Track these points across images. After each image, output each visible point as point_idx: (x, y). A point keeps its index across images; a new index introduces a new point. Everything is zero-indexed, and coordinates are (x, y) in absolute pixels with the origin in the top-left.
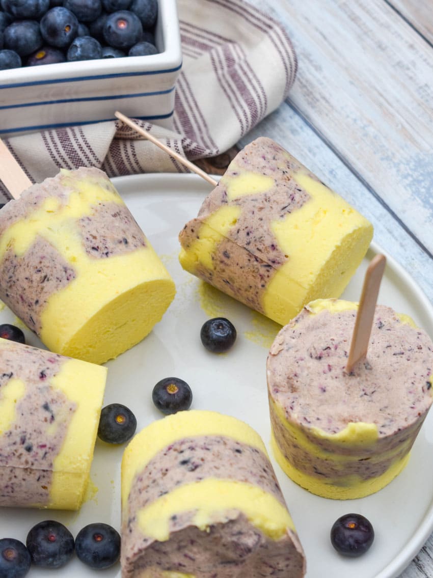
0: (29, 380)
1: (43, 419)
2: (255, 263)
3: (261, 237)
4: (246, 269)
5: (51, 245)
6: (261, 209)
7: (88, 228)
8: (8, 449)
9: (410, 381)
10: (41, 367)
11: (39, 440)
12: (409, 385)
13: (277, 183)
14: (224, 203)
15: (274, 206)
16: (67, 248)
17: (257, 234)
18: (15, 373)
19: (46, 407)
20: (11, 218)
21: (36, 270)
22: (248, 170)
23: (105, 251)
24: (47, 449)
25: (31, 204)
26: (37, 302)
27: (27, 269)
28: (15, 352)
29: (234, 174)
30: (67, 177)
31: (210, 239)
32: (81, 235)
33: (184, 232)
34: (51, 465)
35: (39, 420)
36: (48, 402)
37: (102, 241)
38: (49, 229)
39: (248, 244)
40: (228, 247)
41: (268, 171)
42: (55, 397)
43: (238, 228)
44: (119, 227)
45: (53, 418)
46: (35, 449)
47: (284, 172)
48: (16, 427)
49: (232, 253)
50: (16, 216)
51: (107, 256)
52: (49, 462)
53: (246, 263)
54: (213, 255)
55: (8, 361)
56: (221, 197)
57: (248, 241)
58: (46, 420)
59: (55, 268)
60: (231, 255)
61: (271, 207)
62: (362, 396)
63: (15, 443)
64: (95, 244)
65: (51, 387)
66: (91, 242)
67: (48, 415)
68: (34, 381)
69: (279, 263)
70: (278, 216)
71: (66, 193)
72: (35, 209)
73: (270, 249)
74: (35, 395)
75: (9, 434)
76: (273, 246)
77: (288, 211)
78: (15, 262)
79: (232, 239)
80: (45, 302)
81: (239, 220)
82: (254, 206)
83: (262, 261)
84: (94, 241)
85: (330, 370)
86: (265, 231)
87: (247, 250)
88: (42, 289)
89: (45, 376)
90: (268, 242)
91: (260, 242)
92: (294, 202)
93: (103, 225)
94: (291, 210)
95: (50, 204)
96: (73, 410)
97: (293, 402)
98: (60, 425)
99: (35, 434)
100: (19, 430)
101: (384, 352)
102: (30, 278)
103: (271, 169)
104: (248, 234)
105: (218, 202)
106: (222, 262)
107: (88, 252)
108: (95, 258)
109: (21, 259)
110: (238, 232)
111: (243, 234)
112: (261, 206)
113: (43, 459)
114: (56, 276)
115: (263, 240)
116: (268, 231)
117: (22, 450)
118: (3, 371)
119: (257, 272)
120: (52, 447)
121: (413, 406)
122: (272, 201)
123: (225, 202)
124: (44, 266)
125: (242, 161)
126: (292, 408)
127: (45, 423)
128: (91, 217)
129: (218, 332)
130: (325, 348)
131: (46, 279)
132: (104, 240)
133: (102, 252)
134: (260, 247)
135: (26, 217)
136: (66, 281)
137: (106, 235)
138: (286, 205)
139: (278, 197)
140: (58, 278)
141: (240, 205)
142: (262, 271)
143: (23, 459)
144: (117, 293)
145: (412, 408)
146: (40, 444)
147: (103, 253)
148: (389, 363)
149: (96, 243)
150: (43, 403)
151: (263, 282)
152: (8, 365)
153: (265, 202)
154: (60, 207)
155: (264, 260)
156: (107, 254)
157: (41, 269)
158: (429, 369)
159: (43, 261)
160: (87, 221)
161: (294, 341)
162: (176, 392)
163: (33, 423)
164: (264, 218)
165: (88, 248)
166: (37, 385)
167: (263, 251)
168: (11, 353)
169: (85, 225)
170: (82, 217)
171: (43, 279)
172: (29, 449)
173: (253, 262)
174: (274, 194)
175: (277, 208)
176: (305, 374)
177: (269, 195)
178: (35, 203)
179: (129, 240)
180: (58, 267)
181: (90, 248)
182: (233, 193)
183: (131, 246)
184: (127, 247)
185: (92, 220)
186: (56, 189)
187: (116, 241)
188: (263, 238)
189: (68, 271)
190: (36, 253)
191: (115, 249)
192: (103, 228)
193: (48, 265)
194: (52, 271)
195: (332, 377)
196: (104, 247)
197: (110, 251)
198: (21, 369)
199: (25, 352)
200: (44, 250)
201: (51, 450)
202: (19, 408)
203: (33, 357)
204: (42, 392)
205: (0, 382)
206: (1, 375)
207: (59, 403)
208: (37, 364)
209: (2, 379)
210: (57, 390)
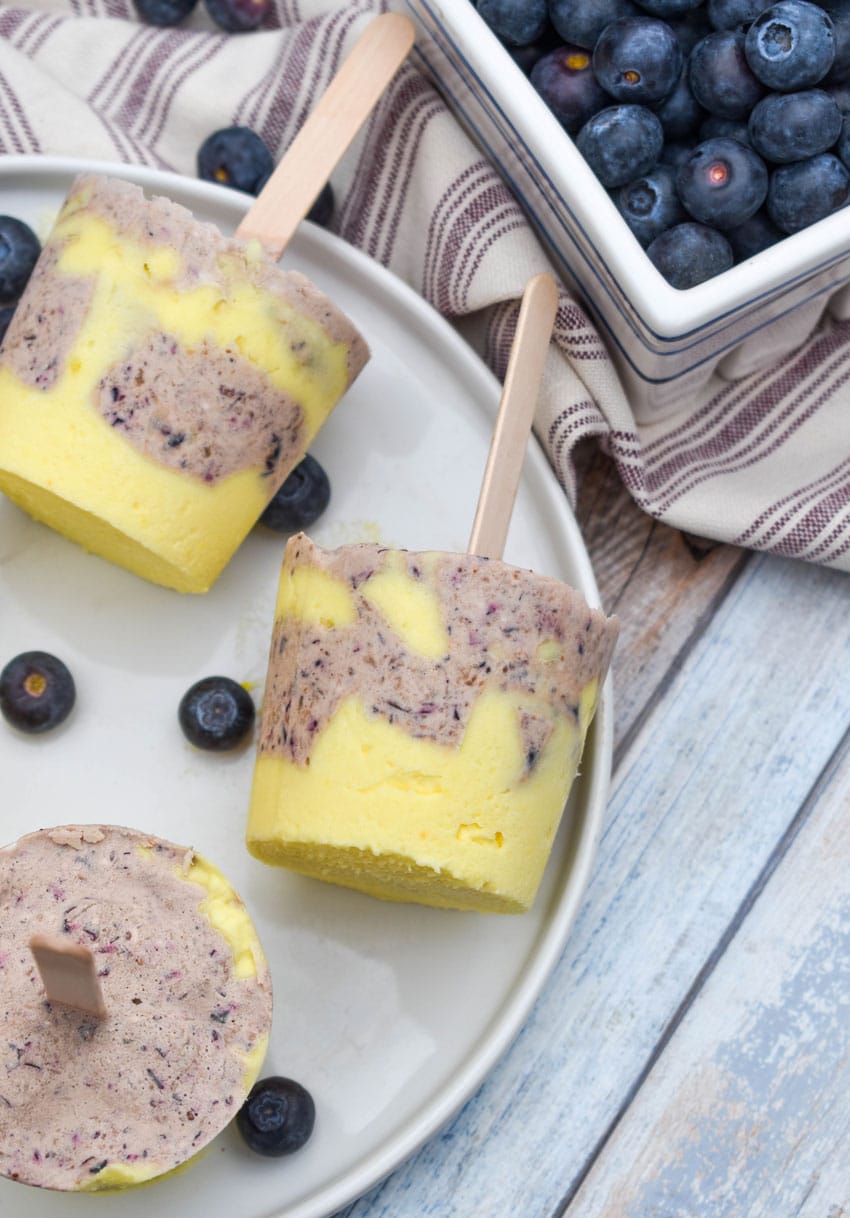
2: (284, 709)
3: (321, 692)
4: (274, 698)
5: (87, 311)
6: (371, 661)
7: (152, 358)
9: (102, 1128)
12: (92, 1127)
13: (443, 664)
14: (350, 582)
15: (389, 684)
16: (92, 343)
17: (325, 682)
20: (110, 208)
21: (41, 313)
22: (437, 592)
23: (121, 415)
25: (147, 228)
27: (40, 297)
29: (416, 570)
31: (295, 598)
32: (131, 352)
37: (142, 398)
38: (114, 288)
39: (304, 675)
40: (293, 639)
41: (462, 633)
43: (322, 638)
44: (203, 412)
47: (483, 665)
49: (287, 653)
51: (114, 425)
53: (280, 691)
56: (359, 573)
57: (308, 671)
59: (51, 345)
60: (284, 654)
61: (383, 679)
62: (12, 1046)
64: (126, 388)
66: (127, 379)
69: (293, 753)
70: (373, 701)
71: (204, 277)
72: (139, 241)
73: (308, 722)
76: (315, 723)
77: (391, 716)
78: (49, 267)
79: (302, 638)
81: (335, 630)
82: (369, 645)
83: (288, 719)
84: (132, 382)
86: (334, 694)
87: (295, 678)
88: (18, 346)
90: (317, 711)
91: (314, 695)
92: (420, 718)
94: (397, 721)
95: (165, 261)
101: (144, 1048)
103: (471, 637)
104: (318, 663)
105: (349, 572)
107: (102, 384)
108: (97, 403)
109: (53, 274)
110: (314, 642)
111: (314, 653)
112: (377, 658)
114: (38, 354)
115: (318, 698)
116: (338, 698)
119: (274, 722)
121: (42, 1155)
122: (397, 673)
123: (354, 583)
124: (49, 323)
125: (453, 570)
128: (181, 349)
130: (91, 929)
131: (30, 342)
132: (147, 400)
133: (115, 410)
134: (306, 702)
135: (120, 233)
136: (34, 378)
137: (160, 398)
138: (403, 705)
139: (412, 682)
140: (35, 361)
141: (360, 615)
142: (278, 730)
144: (50, 483)
145: (37, 1156)
147: (115, 414)
148: (122, 1069)
149: (131, 391)
151: (266, 743)
153: (388, 659)
154: (167, 284)
155: (291, 721)
156: (119, 421)
157: (43, 321)
158: (145, 1154)
159: (57, 315)
160: (167, 348)
161: (106, 862)
162: (33, 694)
164: (355, 676)
165: (110, 380)
167: (302, 710)
169: (155, 348)
170: (169, 334)
171: (31, 335)
173: (284, 703)
174: (414, 671)
175: (387, 691)
176: (26, 915)
177: (406, 660)
178: (151, 234)
179: (186, 448)
180: (54, 348)
181: (111, 384)
182: (375, 591)
183: (177, 456)
184: (165, 449)
185: (176, 356)
186: (200, 254)
187: (161, 423)
188: (320, 696)
189: (51, 372)
190: (66, 295)
191: (143, 429)
192: (174, 385)
193: (52, 329)
194: (44, 342)
195: (31, 971)
196: (131, 408)
197: (130, 422)
200: (73, 304)
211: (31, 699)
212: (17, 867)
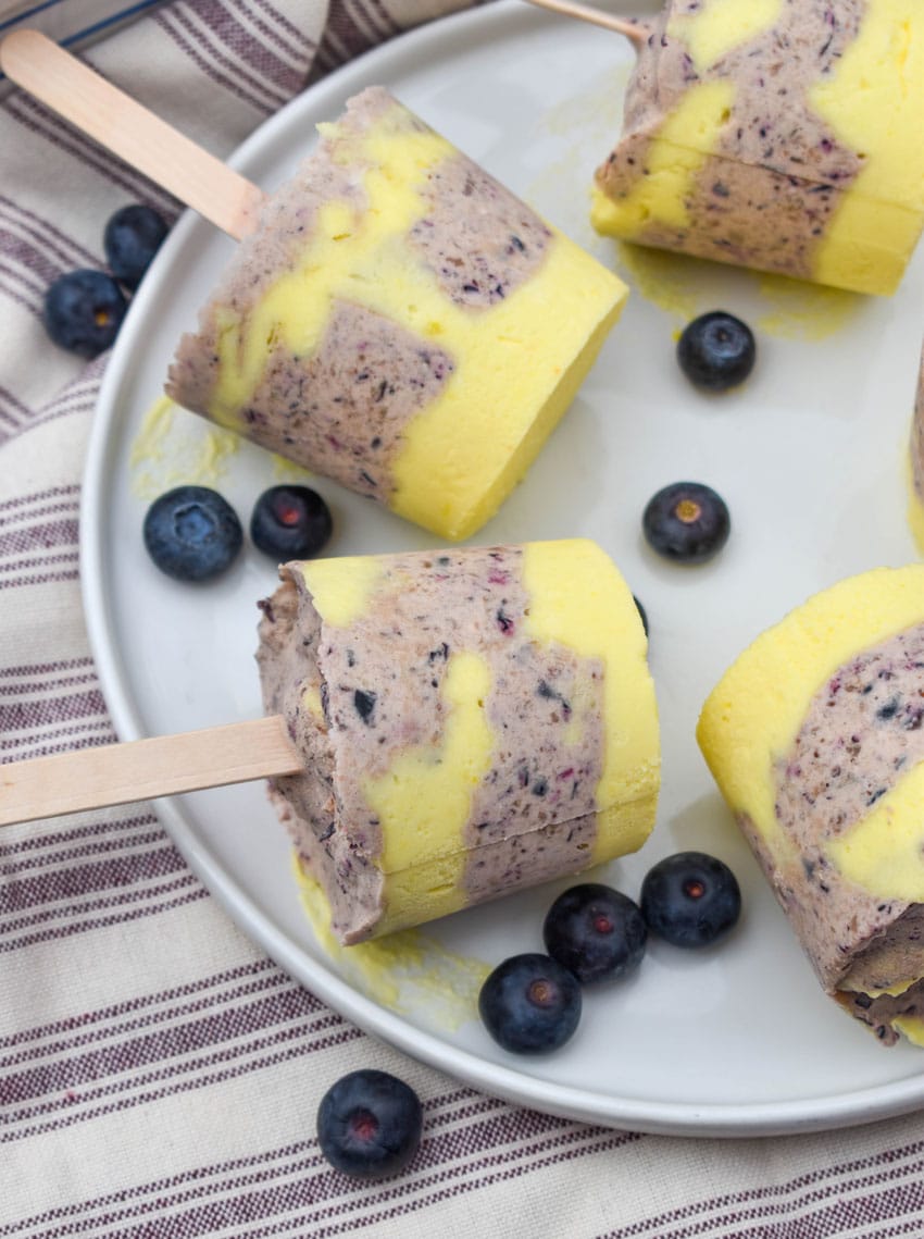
0: (485, 646)
1: (550, 719)
2: (793, 190)
3: (795, 131)
4: (773, 207)
5: (373, 312)
6: (776, 68)
7: (436, 246)
8: (500, 806)
10: (490, 605)
11: (555, 764)
14: (690, 82)
15: (802, 51)
16: (411, 308)
17: (783, 128)
18: (450, 643)
19: (545, 692)
20: (257, 279)
21: (356, 377)
23: (493, 286)
24: (576, 776)
25: (292, 233)
26: (376, 442)
27: (333, 381)
28: (419, 592)
29: (693, 7)
30: (340, 139)
31: (677, 168)
32: (429, 267)
33: (610, 171)
34: (592, 803)
35: (542, 725)
36: (544, 678)
37: (476, 264)
38: (354, 276)
39: (769, 154)
40: (723, 173)
42: (553, 662)
43: (737, 127)
44: (489, 215)
45: (566, 708)
46: (551, 785)
48: (502, 757)
49: (734, 183)
50: (268, 272)
51: (502, 295)
52: (587, 798)
53: (771, 195)
54: (688, 198)
55: (421, 618)
56: (681, 71)
57: (767, 148)
58: (555, 719)
59: (401, 360)
60: (733, 188)
61: (797, 58)
63: (510, 791)
64: (465, 277)
65: (534, 642)
66: (456, 275)
67: (554, 706)
68: (496, 643)
69: (847, 176)
70: (816, 73)
71: (355, 180)
72: (305, 244)
73: (820, 152)
74: (513, 674)
75: (492, 777)
76: (825, 142)
77: (834, 54)
78: (298, 372)
79: (731, 156)
80: (397, 438)
81: (734, 109)
82: (759, 68)
83: (807, 182)
84: (459, 270)
86: (800, 116)
87: (768, 168)
88: (383, 412)
89: (510, 622)
90: (812, 138)
91: (794, 143)
92: (838, 27)
93: (460, 228)
94: (840, 48)
95: (333, 218)
96: (598, 675)
98: (585, 717)
99: (543, 755)
100: (510, 761)
102: (346, 397)
104: (763, 133)
105: (677, 85)
106: (711, 207)
107: (459, 301)
108: (479, 309)
109: (311, 362)
110: (739, 136)
111: (751, 137)
112: (775, 61)
113: (572, 798)
114: (408, 376)
115: (799, 137)
116: (806, 111)
117: (527, 797)
118: (426, 647)
119: (800, 208)
120: (584, 766)
122: (793, 42)
123: (691, 78)
124: (373, 363)
127: (555, 725)
128: (428, 217)
129: (722, 350)
131: (387, 390)
132: (479, 260)
133: (487, 292)
134: (798, 153)
135: (291, 267)
136: (435, 382)
137: (477, 248)
138: (825, 41)
139: (803, 29)
140: (415, 382)
141: (726, 74)
142: (812, 201)
143: (534, 814)
146: (560, 771)
147: (491, 292)
149: (469, 273)
150: (535, 685)
151: (815, 224)
152: (426, 629)
153: (778, 49)
154: (358, 219)
155: (811, 178)
156: (499, 290)
157: (367, 372)
159: (366, 352)
160: (426, 231)
163: (532, 736)
164: (789, 87)
165: (455, 291)
166: (505, 651)
167: (805, 160)
168: (413, 596)
169: (426, 241)
170: (412, 225)
171: (379, 391)
172: (541, 790)
173: (787, 188)
174: (792, 25)
175: (809, 54)
177: (781, 31)
178: (301, 229)
179: (524, 238)
180: (406, 355)
181: (460, 292)
182: (704, 56)
183: (531, 247)
184: (527, 256)
185: (435, 223)
186: (330, 180)
187: (502, 253)
188: (798, 133)
189: (433, 359)
190: (345, 339)
191: (508, 271)
192: (464, 232)
193: (381, 358)
194: (395, 369)
196: (486, 276)
197: (501, 280)
198: (455, 626)
199: (438, 580)
200: (361, 329)
201: (583, 775)
202: (494, 716)
203: (460, 588)
204: (521, 662)
205: (433, 675)
206: (427, 658)
207: (565, 672)
208: (479, 602)
209: (432, 666)
210: (550, 645)
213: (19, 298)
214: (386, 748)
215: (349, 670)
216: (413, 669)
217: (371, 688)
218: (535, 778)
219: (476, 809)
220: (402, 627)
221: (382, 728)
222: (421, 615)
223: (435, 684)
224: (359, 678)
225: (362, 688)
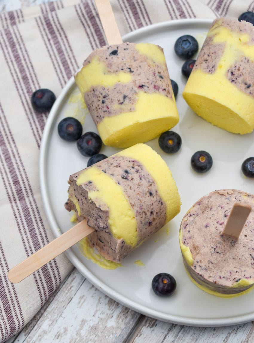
0: (134, 81)
1: (118, 99)
5: (223, 52)
7: (242, 64)
8: (98, 93)
9: (238, 270)
10: (146, 83)
11: (109, 104)
12: (235, 270)
16: (225, 60)
18: (134, 73)
19: (125, 97)
20: (228, 25)
21: (209, 54)
23: (234, 79)
24: (108, 110)
25: (240, 29)
27: (208, 50)
28: (149, 68)
32: (236, 63)
34: (104, 117)
35: (117, 98)
36: (128, 96)
37: (239, 75)
38: (231, 45)
42: (132, 98)
45: (122, 103)
46: (105, 105)
48: (108, 89)
52: (104, 115)
55: (140, 66)
58: (119, 101)
59: (213, 61)
62: (212, 247)
63: (102, 94)
64: (235, 72)
65: (137, 94)
66: (235, 69)
67: (122, 100)
68: (136, 84)
72: (238, 32)
74: (128, 88)
75: (104, 88)
78: (210, 42)
80: (197, 69)
84: (237, 70)
85: (221, 225)
88: (202, 63)
89: (142, 88)
95: (245, 37)
96: (131, 110)
97: (194, 215)
98: (121, 109)
99: (110, 100)
100: (107, 92)
101: (249, 249)
102: (205, 54)
107: (228, 71)
108: (227, 76)
109: (212, 44)
113: (103, 111)
117: (101, 99)
118: (132, 67)
120: (110, 112)
121: (222, 277)
126: (190, 215)
127: (117, 101)
128: (250, 61)
129: (250, 166)
131: (206, 61)
132: (241, 75)
133: (232, 78)
135: (232, 31)
136: (208, 71)
137: (244, 75)
140: (208, 66)
143: (99, 103)
144: (214, 98)
145: (220, 277)
146: (108, 106)
147: (232, 79)
148: (243, 254)
149: (236, 73)
150: (126, 94)
152: (137, 67)
154: (246, 43)
156: (233, 81)
157: (210, 56)
158: (251, 277)
159: (214, 54)
160: (246, 61)
161: (234, 199)
162: (202, 162)
163: (114, 96)
165: (231, 70)
166: (133, 86)
168: (147, 66)
169: (243, 61)
170: (247, 57)
172: (103, 102)
176: (213, 213)
178: (241, 31)
179: (251, 89)
180: (214, 62)
181: (231, 71)
183: (249, 90)
184: (245, 88)
185: (249, 63)
187: (245, 82)
189: (213, 69)
190: (216, 48)
191: (240, 83)
192: (248, 71)
193: (213, 57)
194: (210, 61)
195: (216, 227)
196: (236, 77)
197: (236, 81)
198: (139, 74)
199: (153, 73)
200: (219, 50)
201: (108, 112)
202: (117, 85)
203: (151, 78)
204: (131, 90)
205: (125, 69)
206: (129, 67)
207: (131, 102)
208: (147, 81)
209: (127, 69)
210: (137, 98)
211: (202, 163)
212: (209, 201)
213: (250, 7)
214: (105, 60)
215: (123, 49)
216: (125, 64)
217: (119, 54)
218: (105, 100)
219: (96, 87)
220: (137, 62)
221: (110, 58)
222: (141, 67)
223: (122, 69)
224: (121, 51)
225: (118, 52)
